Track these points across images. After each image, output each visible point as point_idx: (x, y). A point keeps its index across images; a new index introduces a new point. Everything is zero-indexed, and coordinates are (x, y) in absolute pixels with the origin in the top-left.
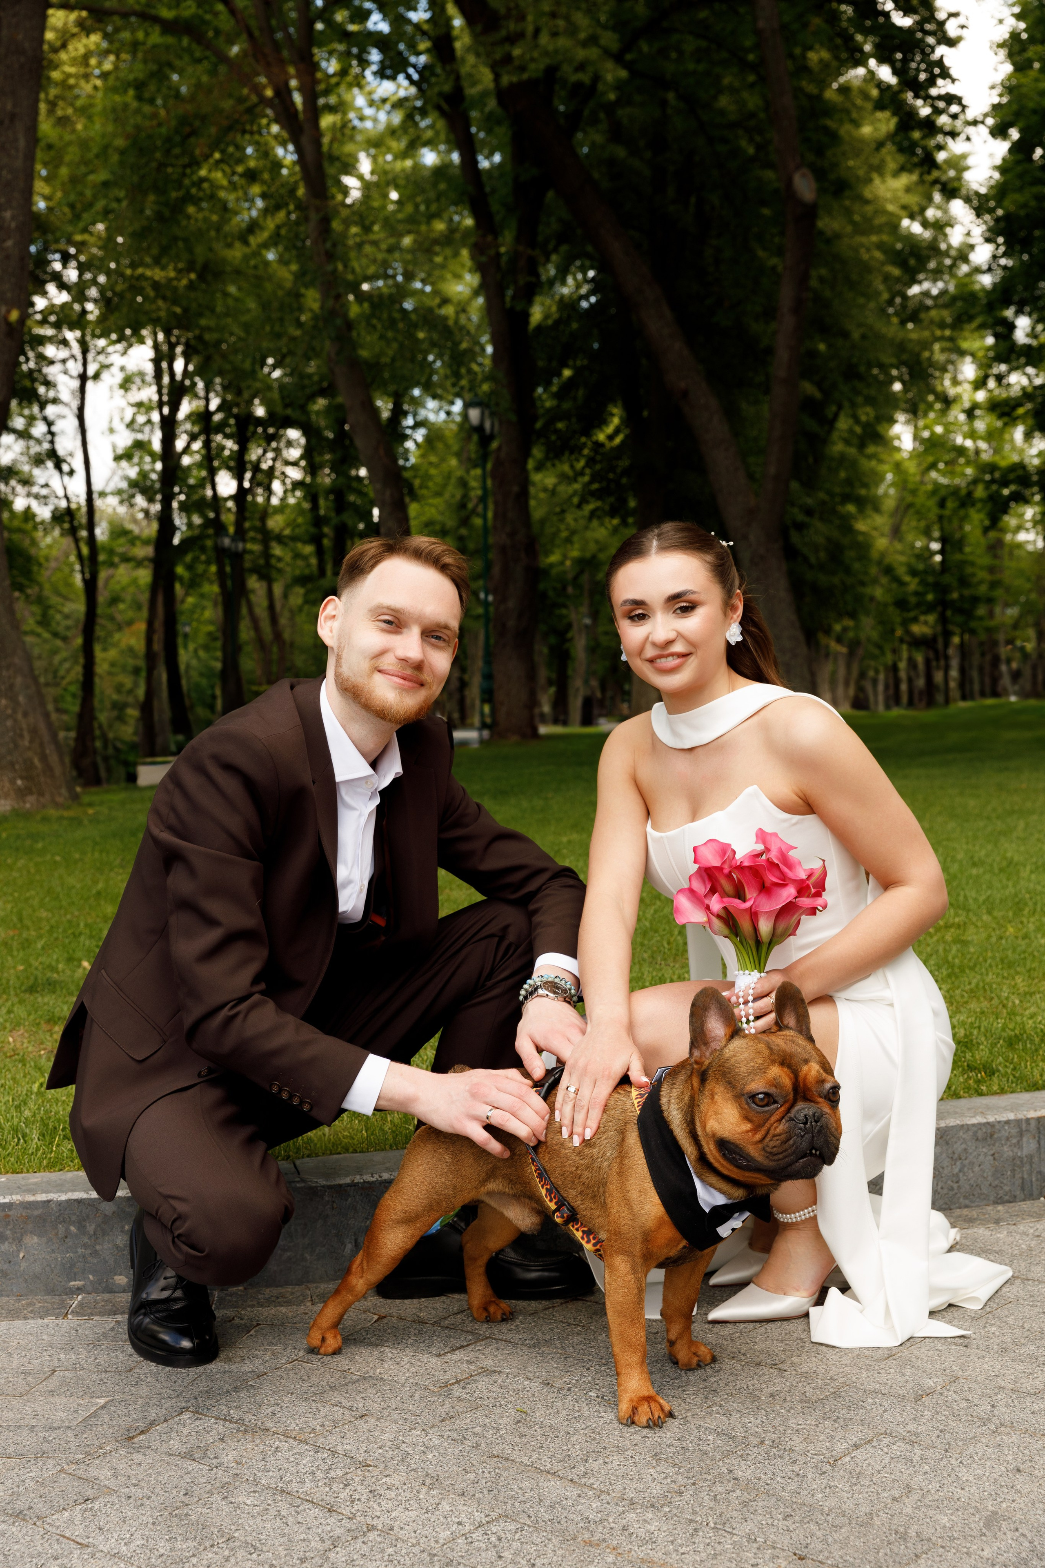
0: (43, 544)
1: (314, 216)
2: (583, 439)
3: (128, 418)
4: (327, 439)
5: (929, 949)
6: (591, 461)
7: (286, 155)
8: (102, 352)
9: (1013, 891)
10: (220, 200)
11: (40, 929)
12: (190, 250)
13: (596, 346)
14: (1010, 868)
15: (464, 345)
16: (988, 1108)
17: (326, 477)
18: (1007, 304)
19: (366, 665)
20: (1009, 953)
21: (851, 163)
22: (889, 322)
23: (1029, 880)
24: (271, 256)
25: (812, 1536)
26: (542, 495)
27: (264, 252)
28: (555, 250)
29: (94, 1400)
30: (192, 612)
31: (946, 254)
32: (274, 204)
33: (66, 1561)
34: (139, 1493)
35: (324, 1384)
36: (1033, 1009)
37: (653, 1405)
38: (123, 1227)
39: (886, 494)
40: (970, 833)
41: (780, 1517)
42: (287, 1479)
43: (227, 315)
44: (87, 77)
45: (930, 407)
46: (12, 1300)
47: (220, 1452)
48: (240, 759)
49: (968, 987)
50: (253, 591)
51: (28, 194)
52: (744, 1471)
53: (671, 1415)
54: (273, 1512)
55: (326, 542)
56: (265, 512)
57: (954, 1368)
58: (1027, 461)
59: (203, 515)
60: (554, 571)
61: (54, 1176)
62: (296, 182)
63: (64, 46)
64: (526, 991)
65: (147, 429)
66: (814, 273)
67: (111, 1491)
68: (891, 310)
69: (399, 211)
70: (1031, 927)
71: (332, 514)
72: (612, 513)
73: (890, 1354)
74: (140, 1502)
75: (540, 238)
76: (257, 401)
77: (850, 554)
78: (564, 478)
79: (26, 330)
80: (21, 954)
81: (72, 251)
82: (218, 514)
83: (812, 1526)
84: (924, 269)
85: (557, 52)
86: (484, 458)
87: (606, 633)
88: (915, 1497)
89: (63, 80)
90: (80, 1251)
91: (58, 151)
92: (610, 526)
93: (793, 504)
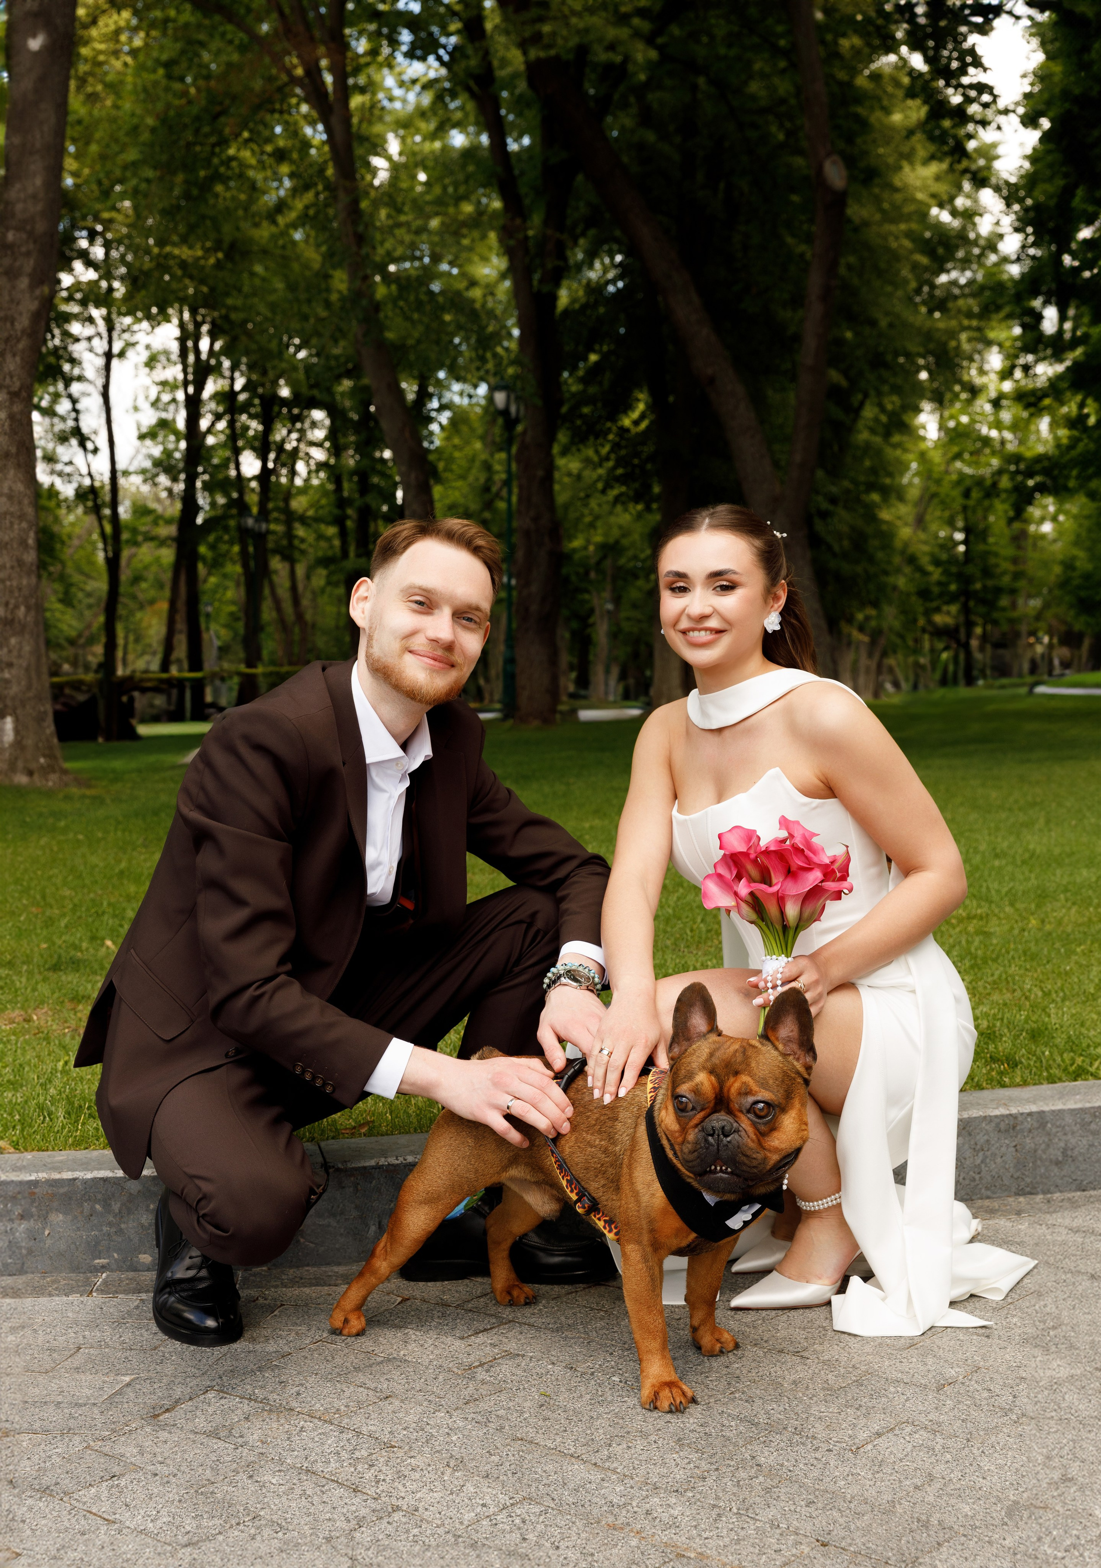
0: (66, 523)
1: (344, 199)
2: (609, 424)
3: (153, 396)
4: (351, 420)
6: (616, 447)
7: (316, 134)
8: (128, 329)
9: (1035, 883)
10: (248, 179)
11: (64, 907)
12: (217, 228)
13: (622, 331)
14: (1031, 860)
15: (490, 329)
16: (1011, 1099)
17: (351, 460)
18: (1035, 294)
19: (396, 646)
20: (1032, 945)
21: (881, 151)
22: (917, 312)
24: (298, 236)
25: (835, 1522)
26: (566, 480)
27: (291, 231)
28: (583, 234)
29: (119, 1378)
30: (214, 591)
31: (975, 243)
32: (302, 185)
34: (165, 1470)
35: (348, 1365)
37: (675, 1390)
38: (148, 1206)
39: (910, 484)
40: (992, 825)
41: (802, 1503)
42: (312, 1459)
43: (254, 294)
44: (116, 53)
45: (955, 396)
46: (37, 1277)
47: (246, 1431)
48: (270, 740)
49: (990, 979)
50: (276, 572)
51: (58, 171)
52: (767, 1458)
53: (694, 1401)
54: (298, 1491)
55: (349, 523)
56: (289, 493)
57: (975, 1358)
59: (227, 494)
60: (577, 557)
61: (80, 1154)
62: (326, 162)
63: (94, 22)
65: (172, 407)
66: (843, 261)
67: (138, 1468)
68: (918, 299)
69: (427, 192)
71: (356, 496)
72: (637, 499)
73: (912, 1343)
74: (166, 1479)
75: (569, 222)
76: (282, 382)
77: (874, 543)
78: (588, 463)
79: (53, 307)
80: (45, 932)
81: (99, 228)
82: (241, 493)
83: (835, 1513)
84: (952, 258)
85: (587, 31)
86: (509, 441)
87: (628, 619)
88: (937, 1485)
89: (95, 57)
90: (105, 1229)
91: (87, 128)
92: (633, 512)
93: (818, 493)
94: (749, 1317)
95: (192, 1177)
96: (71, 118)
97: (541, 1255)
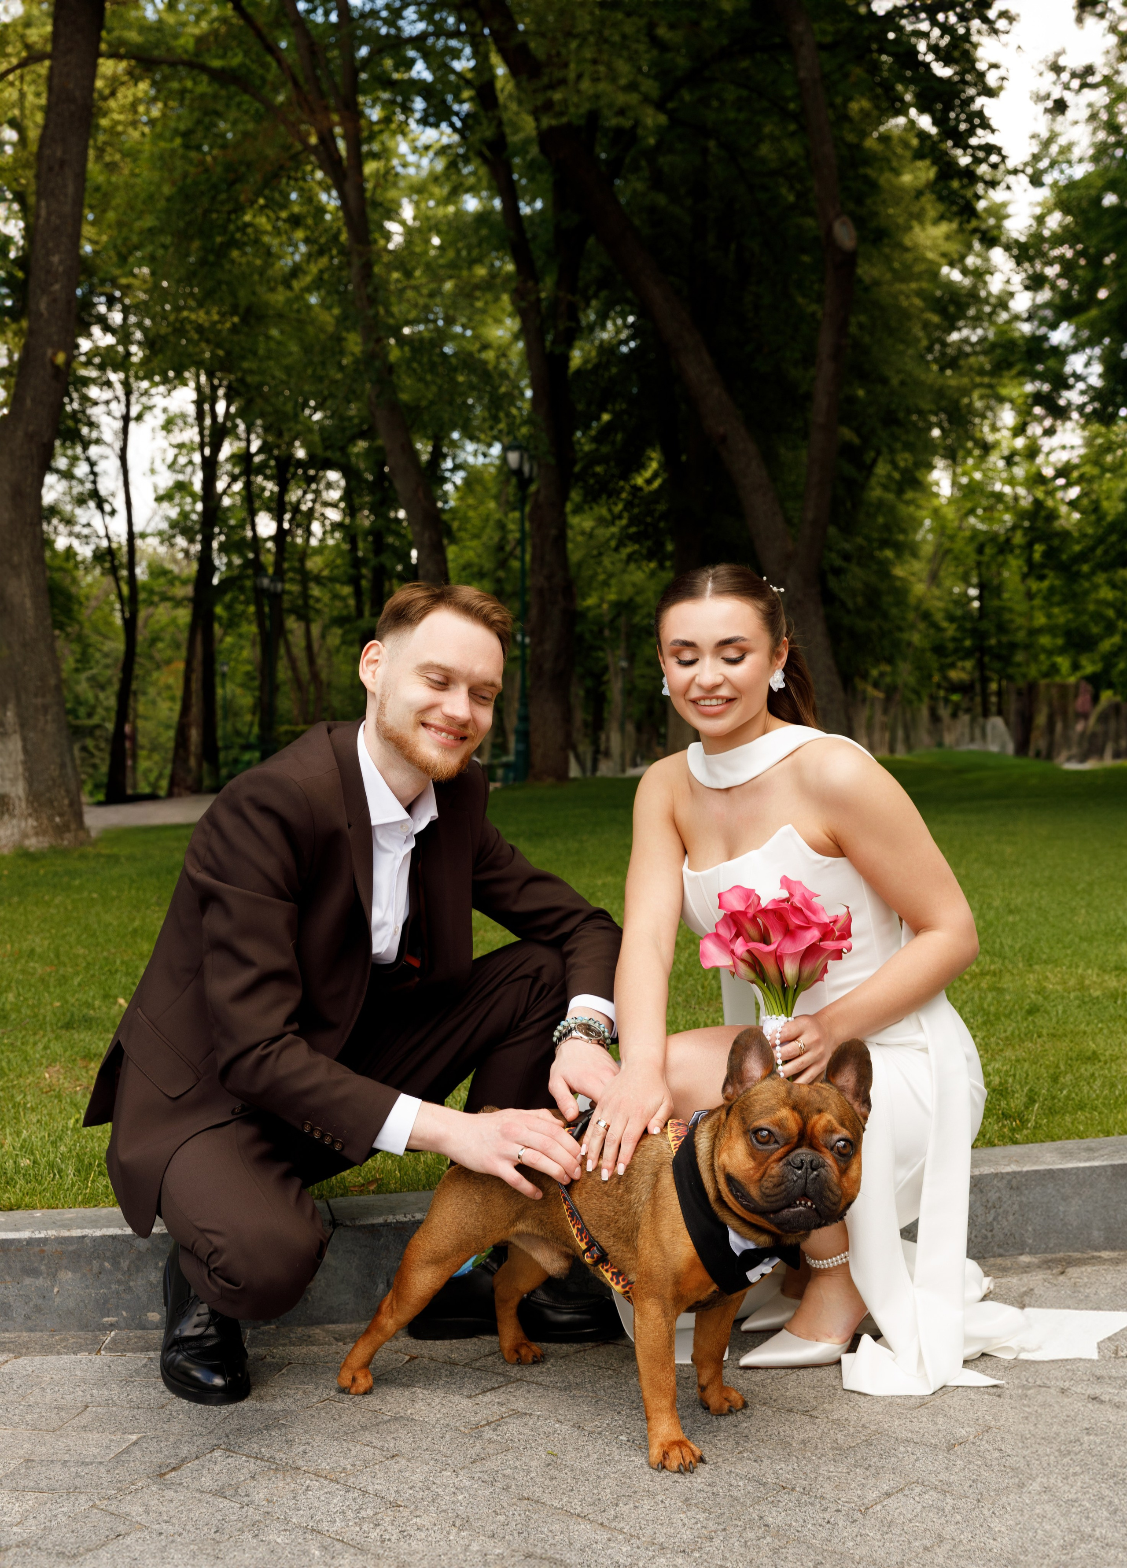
0: (83, 584)
1: (356, 262)
2: (622, 483)
3: (170, 459)
4: (366, 481)
6: (629, 505)
7: (330, 200)
8: (146, 393)
10: (264, 245)
11: (77, 965)
12: (234, 294)
13: (635, 390)
15: (503, 389)
17: (366, 519)
21: (891, 211)
22: (928, 369)
24: (313, 300)
26: (580, 538)
27: (307, 296)
28: (596, 296)
29: (127, 1436)
30: (231, 652)
31: (986, 301)
32: (317, 250)
34: (171, 1529)
35: (355, 1423)
37: (684, 1450)
38: (157, 1264)
39: (924, 540)
40: (1007, 881)
41: (811, 1564)
42: (317, 1518)
43: (269, 358)
44: (134, 124)
45: (969, 453)
46: (45, 1335)
47: (252, 1490)
48: (277, 802)
49: (1003, 1035)
50: (291, 631)
51: (76, 238)
52: (774, 1518)
53: (702, 1460)
55: (364, 583)
56: (304, 553)
57: (986, 1417)
59: (242, 555)
60: (591, 615)
61: (89, 1212)
62: (339, 228)
63: (113, 94)
65: (189, 469)
66: (853, 320)
67: (142, 1527)
68: (930, 357)
69: (441, 256)
71: (371, 556)
72: (650, 557)
73: (922, 1403)
74: (171, 1539)
75: (581, 284)
76: (297, 443)
77: (888, 599)
78: (601, 521)
79: (71, 371)
80: (58, 991)
81: (118, 294)
82: (257, 554)
84: (964, 317)
85: (597, 97)
86: (523, 501)
87: (643, 676)
88: (947, 1546)
89: (113, 128)
90: (114, 1287)
91: (105, 195)
92: (647, 570)
93: (830, 549)
94: (759, 1376)
96: (88, 185)
97: (549, 1313)
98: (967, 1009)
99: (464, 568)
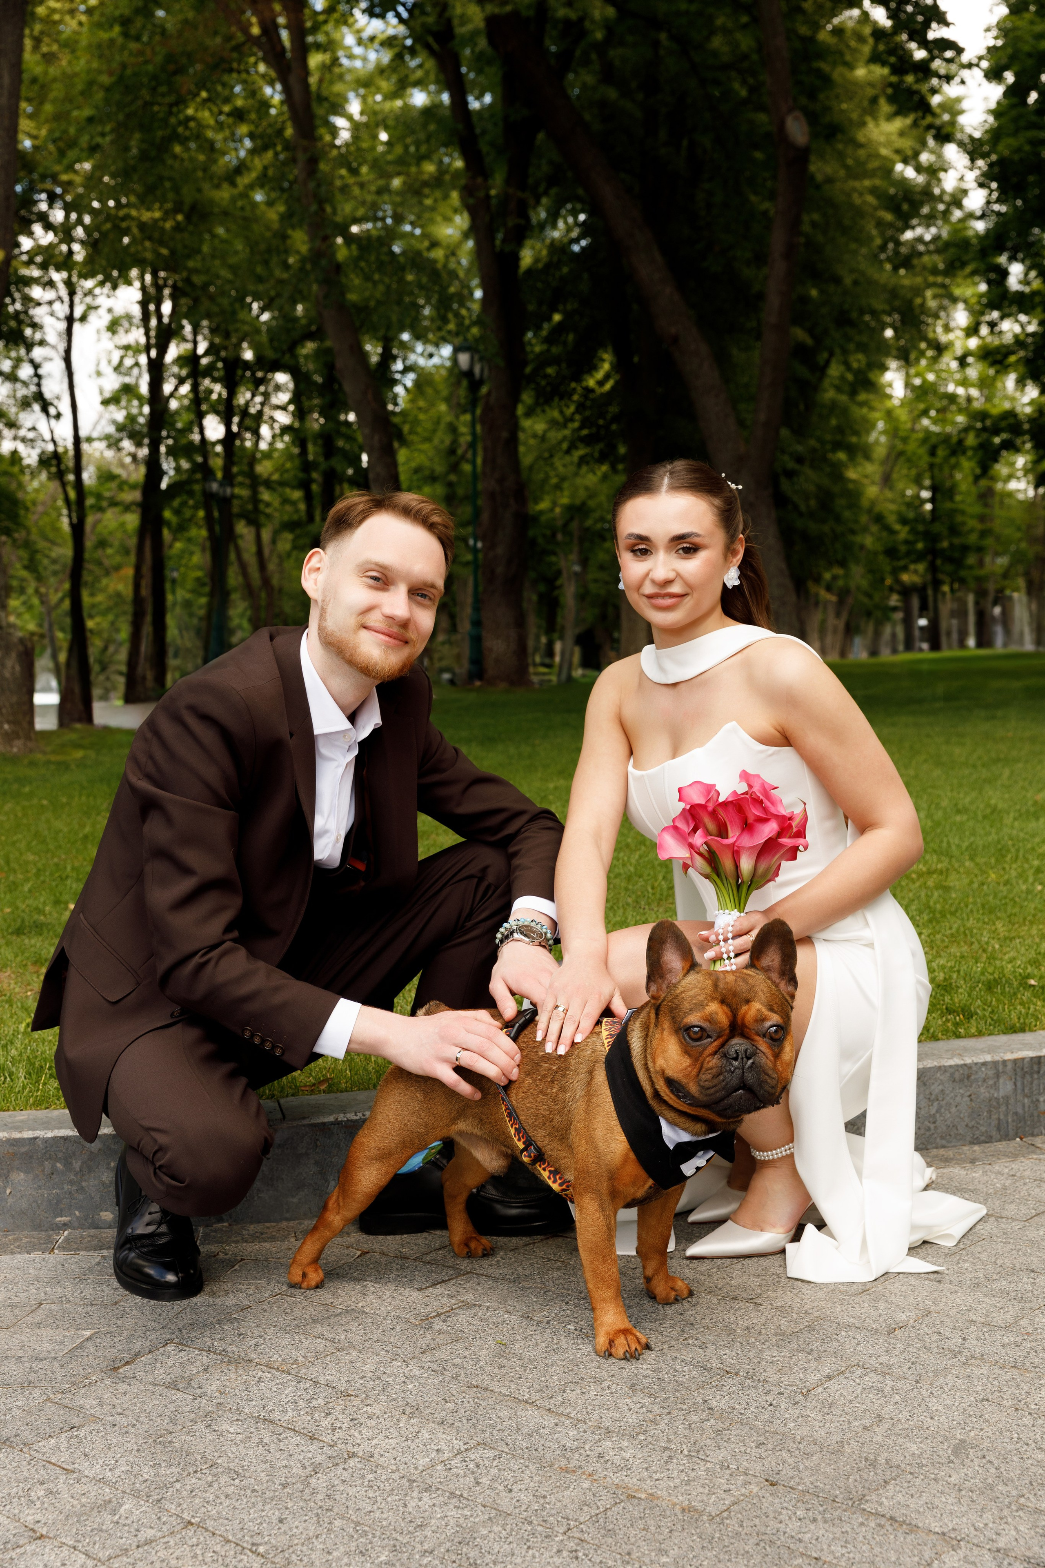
0: (30, 489)
1: (301, 157)
2: (573, 385)
3: (116, 361)
4: (315, 383)
5: (911, 895)
6: (580, 407)
7: (273, 93)
8: (90, 293)
9: (996, 837)
10: (207, 139)
11: (27, 871)
12: (177, 190)
13: (587, 289)
14: (993, 815)
15: (452, 290)
16: (966, 1049)
17: (316, 421)
18: (1000, 250)
20: (991, 898)
21: (844, 106)
22: (882, 268)
23: (1012, 827)
24: (259, 197)
25: (784, 1462)
26: (532, 442)
27: (251, 194)
28: (546, 193)
29: (80, 1332)
30: (180, 557)
31: (940, 199)
32: (260, 148)
33: (52, 1485)
34: (124, 1421)
35: (307, 1317)
36: (1012, 954)
37: (630, 1337)
38: (109, 1164)
39: (877, 442)
40: (955, 781)
41: (753, 1445)
42: (269, 1408)
43: (213, 257)
44: (72, 12)
45: (922, 353)
47: (204, 1382)
49: (948, 932)
50: (241, 536)
51: (13, 132)
52: (719, 1401)
53: (648, 1347)
54: (255, 1440)
55: (315, 487)
56: (253, 458)
57: (927, 1302)
58: (1019, 409)
59: (190, 459)
60: (543, 518)
61: (41, 1114)
62: (284, 122)
64: (502, 934)
65: (135, 371)
66: (806, 218)
67: (96, 1419)
68: (883, 256)
69: (388, 152)
70: (1014, 873)
71: (321, 459)
72: (601, 459)
73: (864, 1289)
74: (124, 1430)
75: (531, 181)
76: (245, 345)
77: (841, 502)
78: (554, 424)
79: (11, 270)
80: (8, 897)
81: (59, 190)
82: (206, 458)
83: (784, 1454)
84: (917, 214)
86: (474, 403)
87: (596, 581)
88: (886, 1426)
89: (48, 16)
90: (66, 1187)
91: (43, 87)
92: (599, 474)
93: (783, 452)
94: (704, 1266)
95: (148, 1129)
96: (26, 76)
97: (498, 1207)
98: (914, 907)
99: (417, 470)
